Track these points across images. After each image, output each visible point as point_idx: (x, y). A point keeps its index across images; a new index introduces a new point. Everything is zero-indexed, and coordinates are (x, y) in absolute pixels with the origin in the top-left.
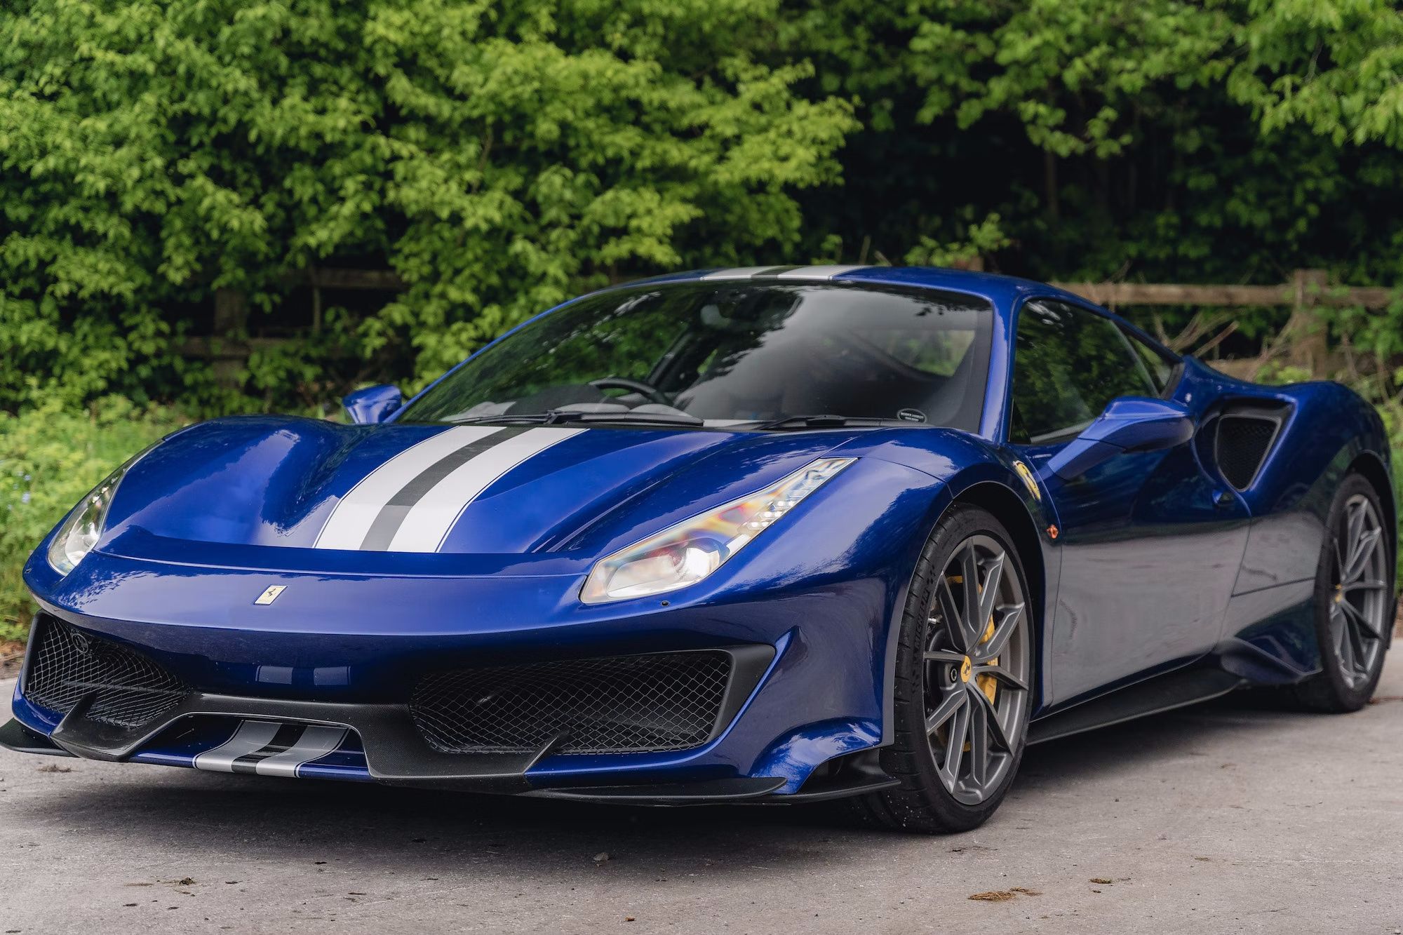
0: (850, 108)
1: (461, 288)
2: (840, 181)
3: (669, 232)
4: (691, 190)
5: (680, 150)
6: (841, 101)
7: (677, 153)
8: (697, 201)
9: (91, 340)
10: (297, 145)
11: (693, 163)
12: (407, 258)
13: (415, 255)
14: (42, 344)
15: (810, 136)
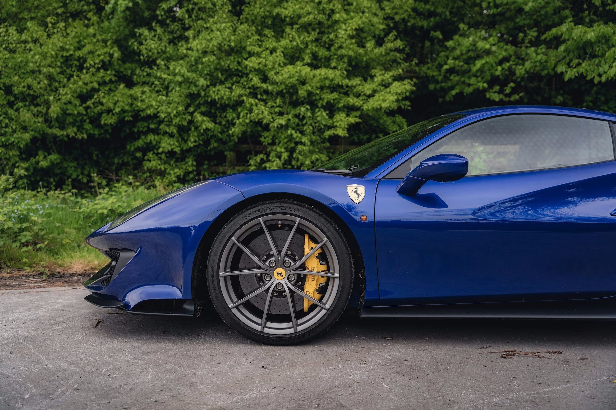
0: (412, 83)
1: (281, 148)
2: (409, 108)
3: (346, 126)
4: (358, 113)
5: (353, 100)
6: (409, 81)
7: (352, 100)
8: (360, 117)
9: (174, 166)
10: (225, 103)
11: (357, 104)
12: (265, 138)
13: (268, 137)
14: (156, 167)
15: (395, 92)
